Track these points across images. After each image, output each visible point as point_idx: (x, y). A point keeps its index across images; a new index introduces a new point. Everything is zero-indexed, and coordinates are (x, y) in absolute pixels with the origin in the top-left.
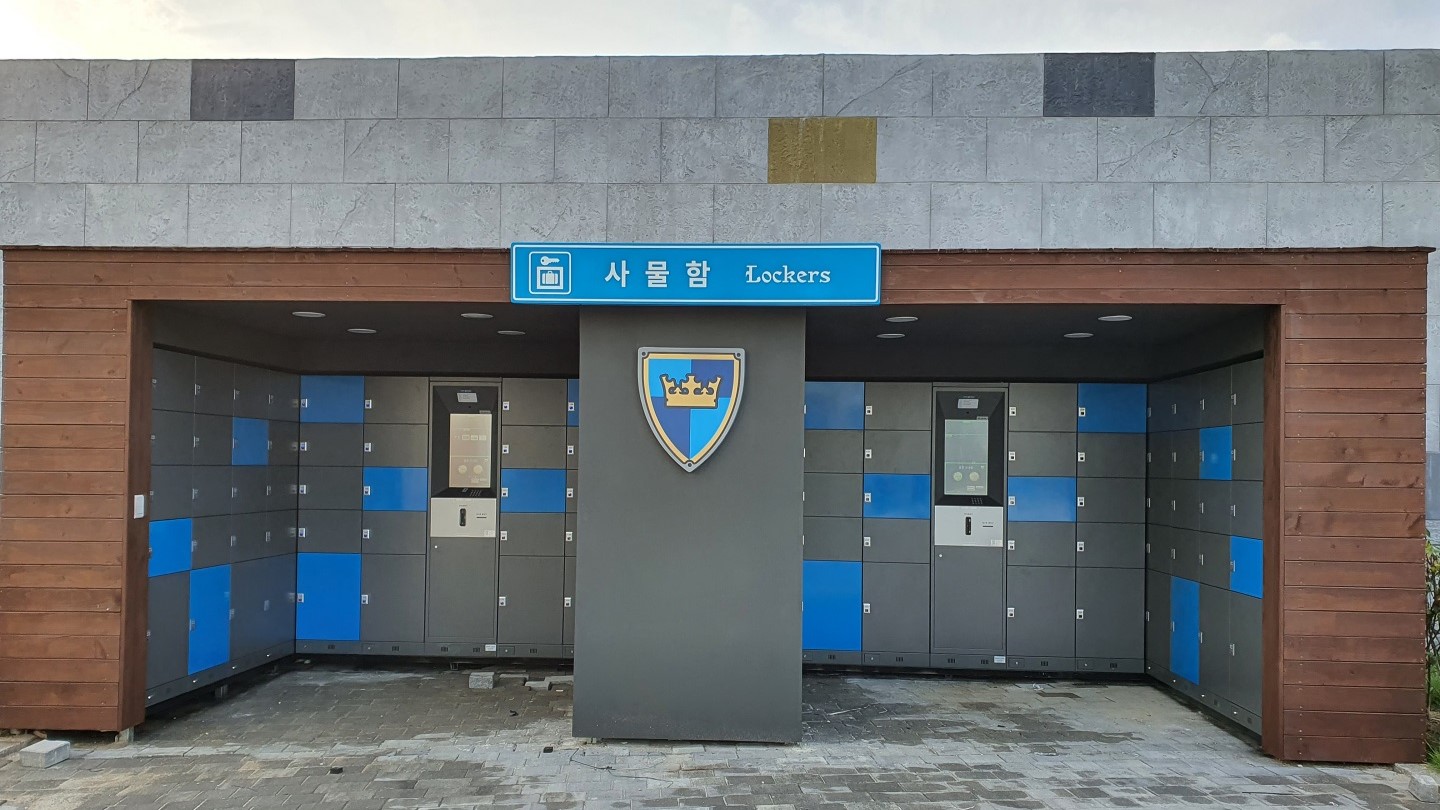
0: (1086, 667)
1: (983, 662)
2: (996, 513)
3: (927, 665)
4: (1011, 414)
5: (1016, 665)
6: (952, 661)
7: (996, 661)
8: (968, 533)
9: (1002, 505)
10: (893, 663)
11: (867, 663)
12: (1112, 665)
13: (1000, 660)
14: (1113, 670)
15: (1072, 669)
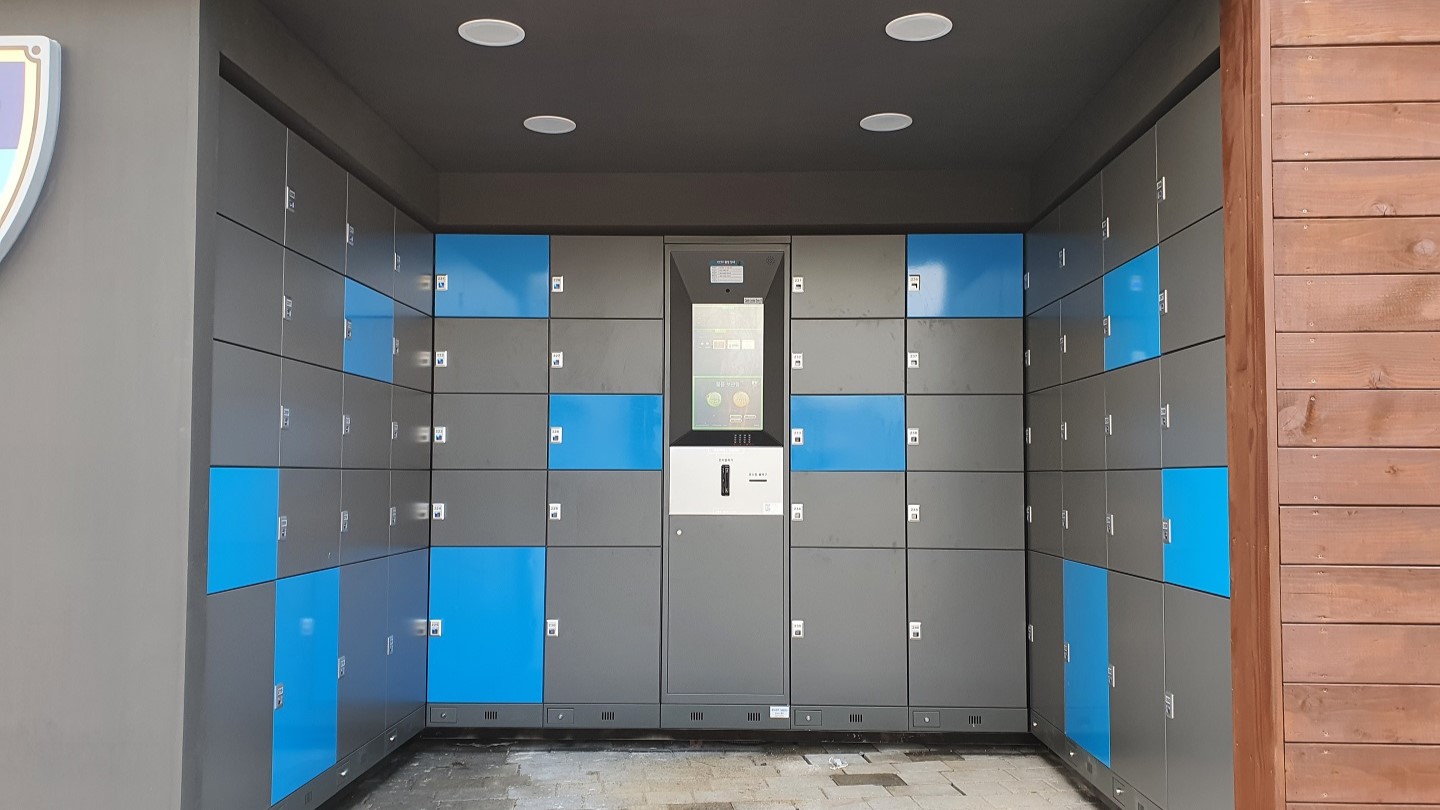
0: (927, 722)
1: (751, 717)
2: (771, 458)
3: (657, 726)
4: (795, 289)
5: (809, 722)
6: (696, 716)
7: (772, 715)
8: (725, 492)
9: (781, 445)
10: (598, 723)
11: (552, 723)
12: (973, 719)
13: (779, 712)
14: (974, 727)
15: (903, 726)
